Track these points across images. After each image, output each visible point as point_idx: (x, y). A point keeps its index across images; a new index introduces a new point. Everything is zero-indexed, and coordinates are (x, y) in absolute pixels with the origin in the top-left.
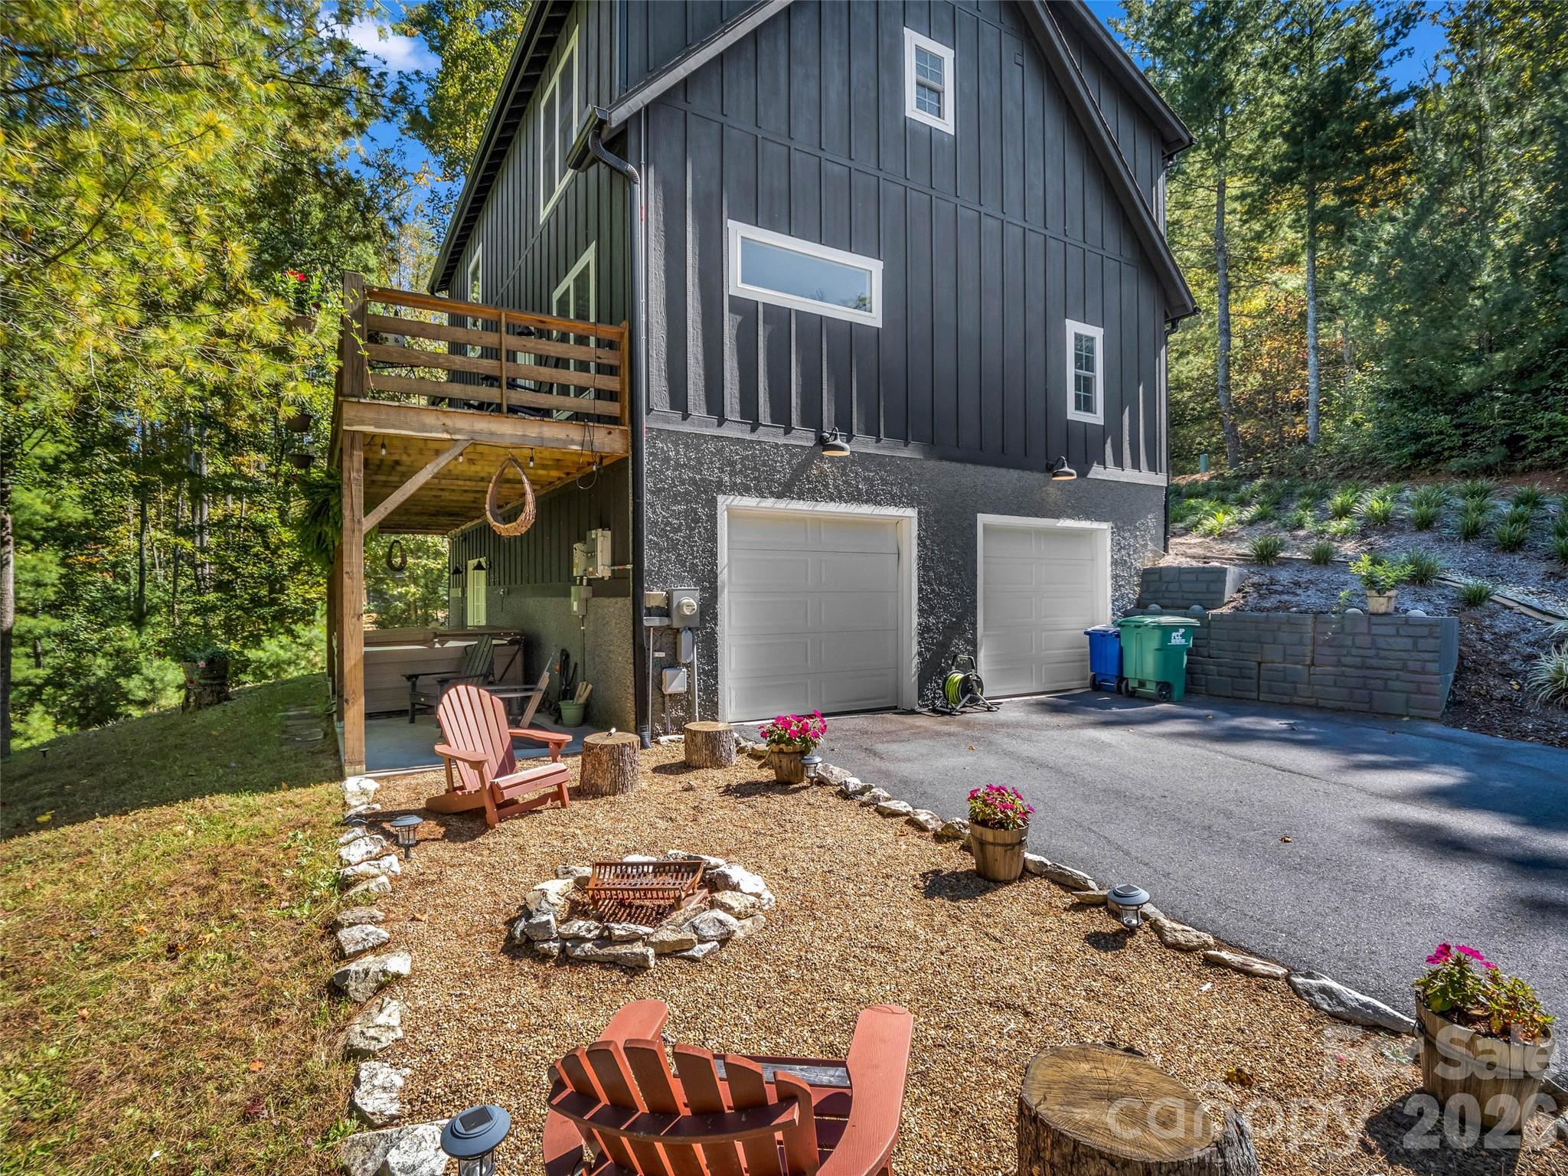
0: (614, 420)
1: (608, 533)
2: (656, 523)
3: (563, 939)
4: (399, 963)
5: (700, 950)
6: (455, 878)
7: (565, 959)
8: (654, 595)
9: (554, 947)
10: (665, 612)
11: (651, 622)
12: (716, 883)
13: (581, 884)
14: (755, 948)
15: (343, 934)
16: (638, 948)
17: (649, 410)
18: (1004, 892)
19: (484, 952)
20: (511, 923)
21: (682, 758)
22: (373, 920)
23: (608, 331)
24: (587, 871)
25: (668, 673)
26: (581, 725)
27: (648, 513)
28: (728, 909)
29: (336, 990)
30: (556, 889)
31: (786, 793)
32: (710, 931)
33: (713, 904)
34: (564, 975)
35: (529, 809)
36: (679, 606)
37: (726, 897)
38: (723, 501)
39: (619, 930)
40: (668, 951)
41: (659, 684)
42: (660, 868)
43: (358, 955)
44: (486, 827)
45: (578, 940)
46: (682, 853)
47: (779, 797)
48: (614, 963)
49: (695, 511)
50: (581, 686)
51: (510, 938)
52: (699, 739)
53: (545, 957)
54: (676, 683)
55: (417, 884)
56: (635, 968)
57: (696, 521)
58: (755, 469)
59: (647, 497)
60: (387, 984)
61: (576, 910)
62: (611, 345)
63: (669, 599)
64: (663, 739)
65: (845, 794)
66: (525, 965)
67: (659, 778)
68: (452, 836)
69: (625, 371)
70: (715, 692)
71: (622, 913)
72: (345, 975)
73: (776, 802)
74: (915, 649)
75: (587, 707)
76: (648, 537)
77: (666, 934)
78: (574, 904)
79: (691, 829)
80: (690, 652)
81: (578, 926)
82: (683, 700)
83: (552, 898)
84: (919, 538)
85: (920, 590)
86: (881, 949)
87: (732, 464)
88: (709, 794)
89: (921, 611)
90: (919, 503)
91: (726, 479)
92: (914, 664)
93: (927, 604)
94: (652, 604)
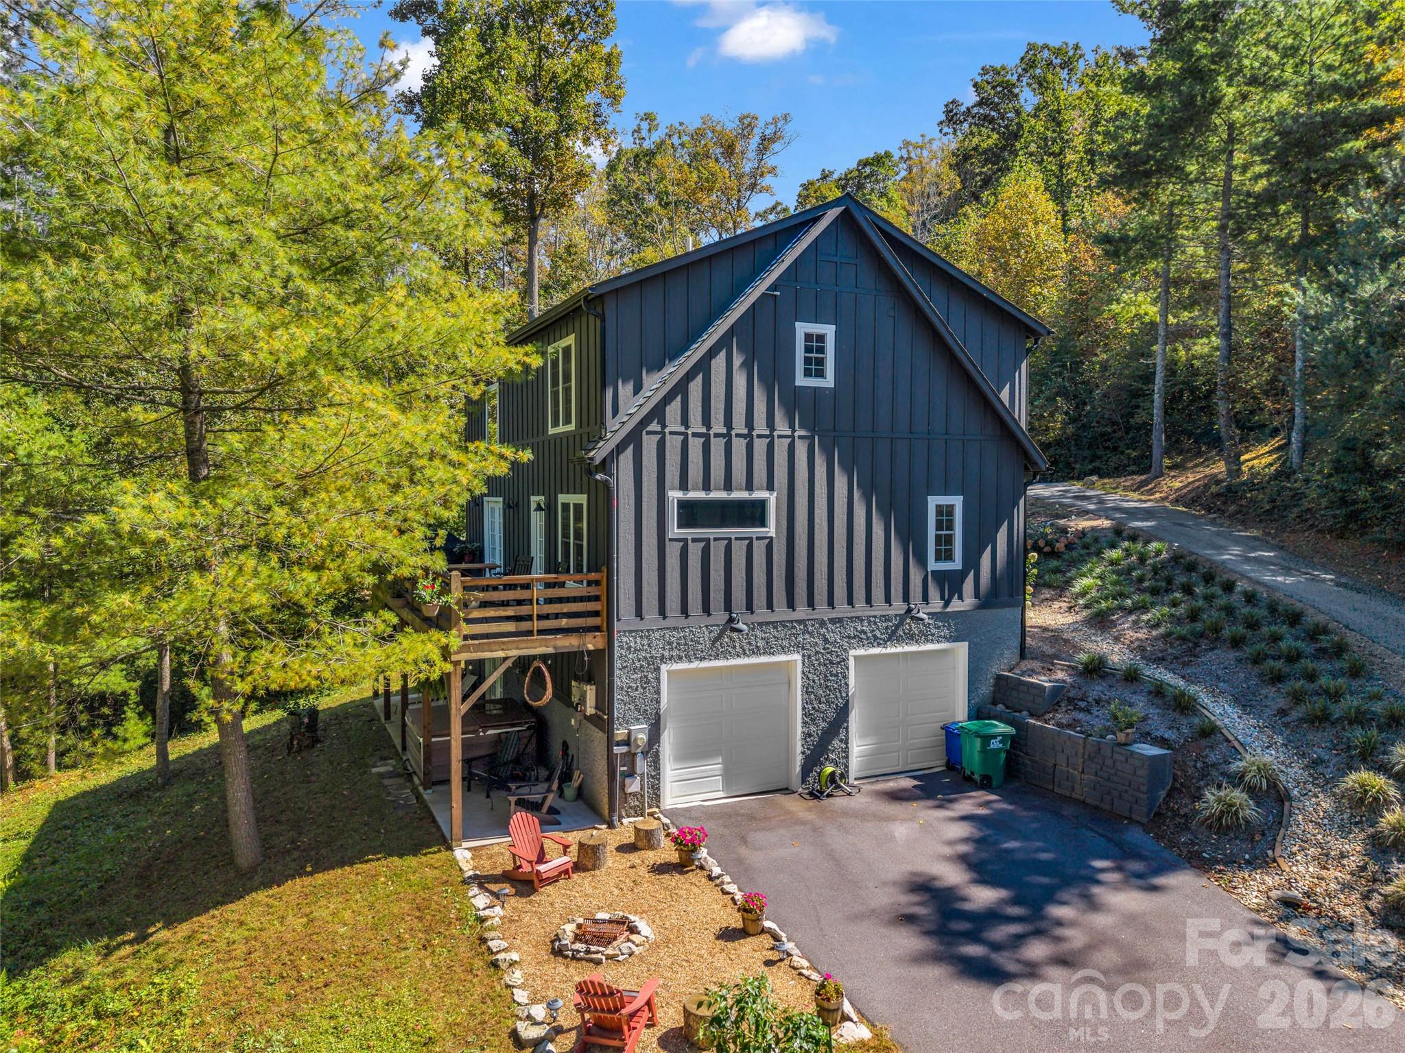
0: (597, 629)
1: (594, 687)
2: (622, 688)
3: (573, 950)
4: (515, 956)
5: (621, 958)
6: (527, 918)
7: (574, 958)
8: (620, 733)
9: (570, 953)
10: (627, 742)
11: (617, 750)
12: (633, 930)
13: (579, 926)
14: (642, 958)
15: (490, 943)
16: (599, 956)
17: (619, 620)
18: (750, 939)
19: (544, 954)
20: (553, 942)
21: (632, 840)
22: (499, 938)
23: (593, 576)
24: (581, 920)
25: (628, 781)
26: (576, 800)
27: (617, 682)
28: (633, 942)
29: (495, 965)
30: (570, 928)
31: (682, 873)
32: (625, 951)
33: (629, 940)
34: (574, 964)
35: (553, 880)
36: (636, 739)
37: (634, 937)
38: (664, 668)
39: (593, 948)
40: (609, 957)
41: (623, 786)
42: (610, 922)
43: (498, 952)
44: (534, 891)
45: (578, 952)
46: (621, 914)
47: (677, 876)
48: (591, 960)
49: (646, 677)
50: (577, 773)
51: (553, 949)
52: (642, 834)
53: (566, 957)
54: (634, 786)
55: (511, 921)
56: (598, 963)
57: (648, 682)
58: (686, 644)
59: (617, 672)
60: (513, 964)
61: (577, 938)
62: (597, 583)
63: (629, 734)
64: (625, 821)
65: (710, 878)
66: (560, 959)
67: (619, 856)
68: (519, 894)
69: (604, 598)
70: (658, 789)
71: (595, 940)
72: (497, 960)
73: (675, 880)
74: (799, 749)
75: (580, 788)
76: (617, 696)
77: (610, 951)
78: (576, 935)
79: (629, 895)
80: (642, 765)
81: (578, 946)
82: (638, 796)
83: (568, 933)
84: (803, 673)
85: (804, 708)
86: (687, 961)
87: (670, 643)
88: (643, 871)
89: (804, 723)
90: (803, 648)
91: (666, 654)
92: (799, 760)
93: (809, 717)
94: (619, 738)
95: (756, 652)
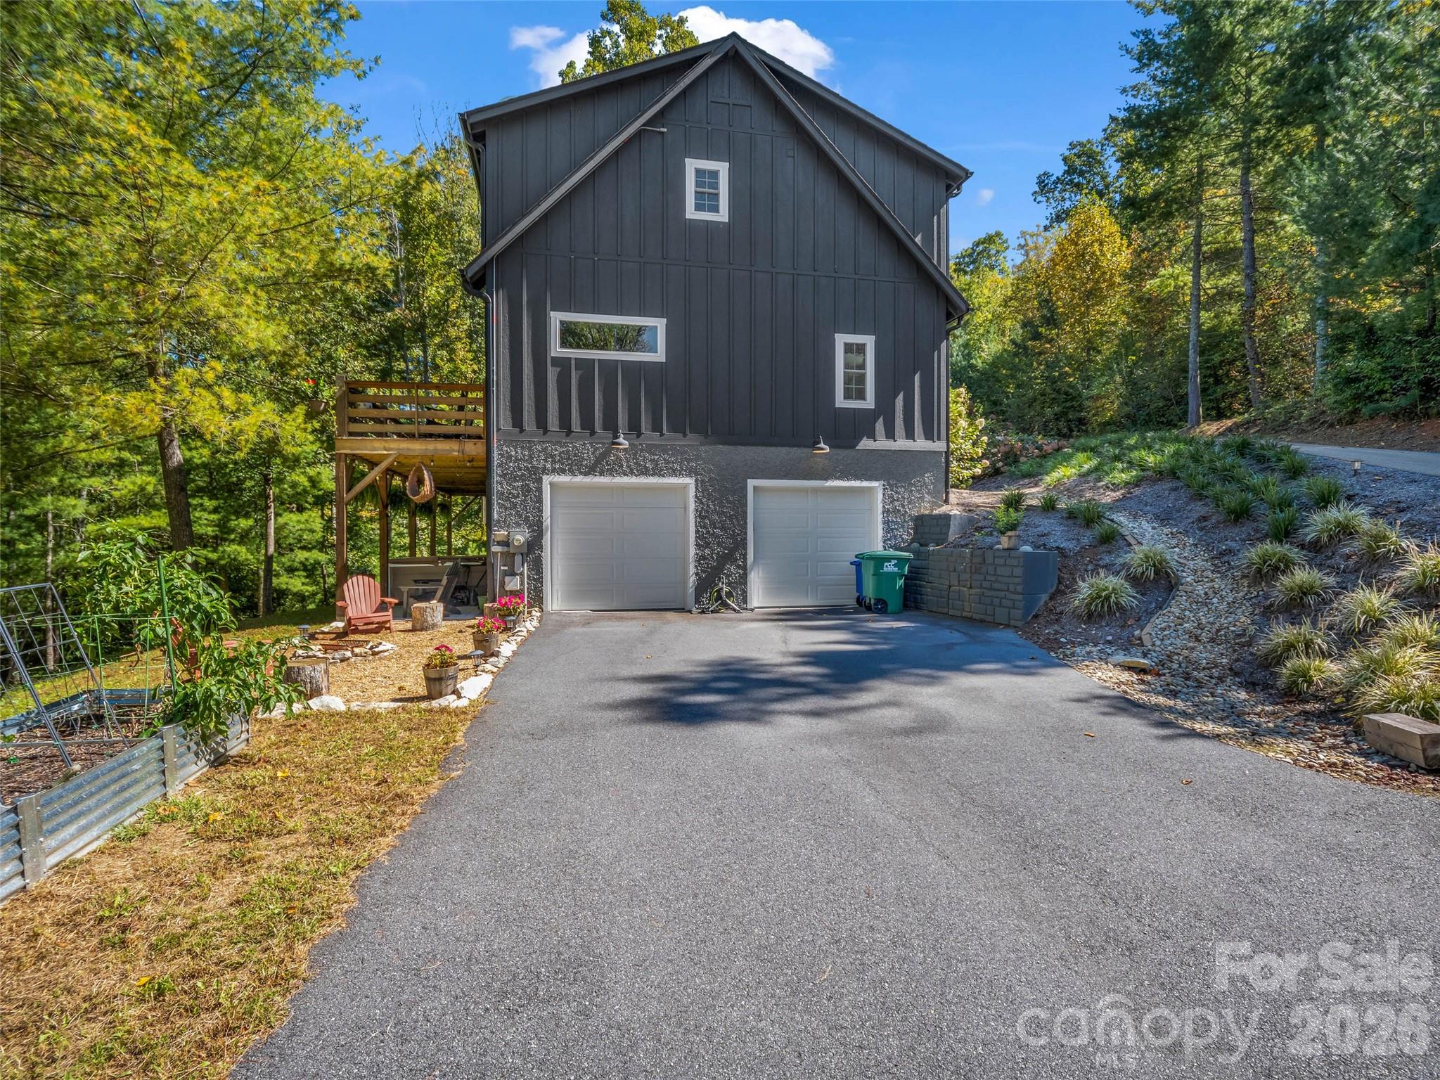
0: (479, 437)
2: (502, 493)
8: (499, 534)
10: (505, 543)
11: (497, 548)
17: (498, 429)
25: (507, 579)
27: (497, 488)
36: (515, 541)
38: (546, 480)
41: (502, 584)
49: (528, 485)
54: (513, 585)
57: (529, 491)
58: (569, 459)
59: (496, 478)
63: (508, 536)
69: (484, 408)
70: (541, 591)
74: (693, 571)
76: (497, 501)
80: (522, 568)
84: (696, 497)
85: (697, 532)
87: (553, 457)
89: (698, 545)
90: (696, 474)
91: (549, 466)
92: (692, 580)
93: (703, 541)
94: (498, 539)
95: (644, 472)
